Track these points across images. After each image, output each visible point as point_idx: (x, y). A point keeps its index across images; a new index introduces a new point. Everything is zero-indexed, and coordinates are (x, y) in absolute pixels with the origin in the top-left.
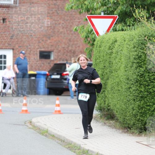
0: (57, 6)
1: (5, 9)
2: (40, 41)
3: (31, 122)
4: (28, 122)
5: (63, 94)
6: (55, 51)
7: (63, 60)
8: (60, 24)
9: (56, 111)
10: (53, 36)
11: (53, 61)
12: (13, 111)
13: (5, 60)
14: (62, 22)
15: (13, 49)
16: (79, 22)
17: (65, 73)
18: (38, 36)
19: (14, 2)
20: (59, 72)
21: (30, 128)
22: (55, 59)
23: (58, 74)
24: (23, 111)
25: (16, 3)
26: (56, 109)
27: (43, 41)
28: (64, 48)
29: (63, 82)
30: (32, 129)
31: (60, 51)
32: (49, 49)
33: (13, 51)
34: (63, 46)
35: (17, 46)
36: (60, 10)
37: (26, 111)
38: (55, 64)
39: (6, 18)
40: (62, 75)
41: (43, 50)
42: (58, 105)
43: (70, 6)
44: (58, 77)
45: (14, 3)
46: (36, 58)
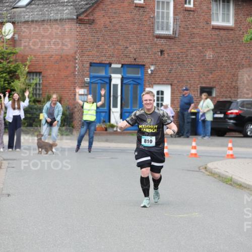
0: (220, 38)
1: (163, 40)
2: (202, 76)
3: (206, 168)
4: (202, 168)
5: (226, 136)
6: (217, 87)
7: (226, 98)
8: (223, 56)
9: (228, 155)
10: (215, 71)
11: (215, 98)
12: (179, 155)
13: (162, 96)
14: (226, 55)
15: (171, 85)
16: (244, 55)
17: (229, 112)
18: (199, 71)
19: (173, 32)
20: (223, 111)
21: (209, 175)
22: (217, 96)
23: (221, 113)
24: (192, 154)
25: (176, 34)
26: (228, 153)
27: (204, 75)
28: (227, 83)
29: (227, 122)
30: (212, 176)
31: (223, 87)
32: (211, 85)
33: (171, 87)
34: (226, 81)
35: (176, 81)
36: (223, 41)
37: (195, 154)
38: (218, 102)
39: (164, 49)
40: (225, 114)
41: (204, 85)
42: (231, 149)
43: (250, 37)
44: (222, 116)
45: (173, 34)
46: (196, 94)
